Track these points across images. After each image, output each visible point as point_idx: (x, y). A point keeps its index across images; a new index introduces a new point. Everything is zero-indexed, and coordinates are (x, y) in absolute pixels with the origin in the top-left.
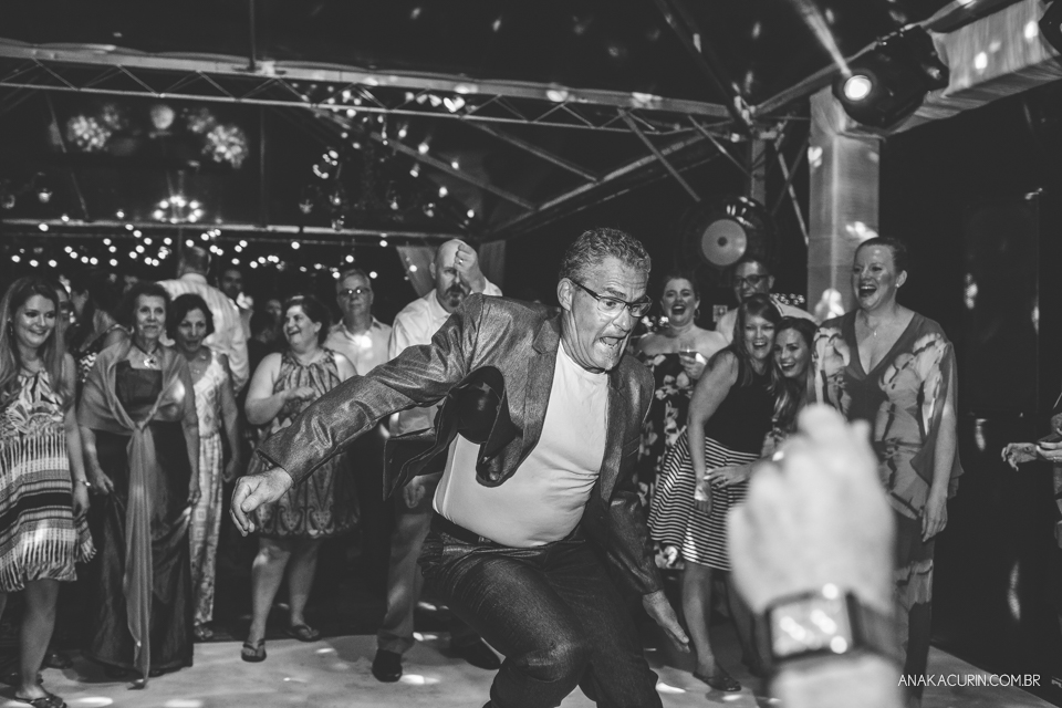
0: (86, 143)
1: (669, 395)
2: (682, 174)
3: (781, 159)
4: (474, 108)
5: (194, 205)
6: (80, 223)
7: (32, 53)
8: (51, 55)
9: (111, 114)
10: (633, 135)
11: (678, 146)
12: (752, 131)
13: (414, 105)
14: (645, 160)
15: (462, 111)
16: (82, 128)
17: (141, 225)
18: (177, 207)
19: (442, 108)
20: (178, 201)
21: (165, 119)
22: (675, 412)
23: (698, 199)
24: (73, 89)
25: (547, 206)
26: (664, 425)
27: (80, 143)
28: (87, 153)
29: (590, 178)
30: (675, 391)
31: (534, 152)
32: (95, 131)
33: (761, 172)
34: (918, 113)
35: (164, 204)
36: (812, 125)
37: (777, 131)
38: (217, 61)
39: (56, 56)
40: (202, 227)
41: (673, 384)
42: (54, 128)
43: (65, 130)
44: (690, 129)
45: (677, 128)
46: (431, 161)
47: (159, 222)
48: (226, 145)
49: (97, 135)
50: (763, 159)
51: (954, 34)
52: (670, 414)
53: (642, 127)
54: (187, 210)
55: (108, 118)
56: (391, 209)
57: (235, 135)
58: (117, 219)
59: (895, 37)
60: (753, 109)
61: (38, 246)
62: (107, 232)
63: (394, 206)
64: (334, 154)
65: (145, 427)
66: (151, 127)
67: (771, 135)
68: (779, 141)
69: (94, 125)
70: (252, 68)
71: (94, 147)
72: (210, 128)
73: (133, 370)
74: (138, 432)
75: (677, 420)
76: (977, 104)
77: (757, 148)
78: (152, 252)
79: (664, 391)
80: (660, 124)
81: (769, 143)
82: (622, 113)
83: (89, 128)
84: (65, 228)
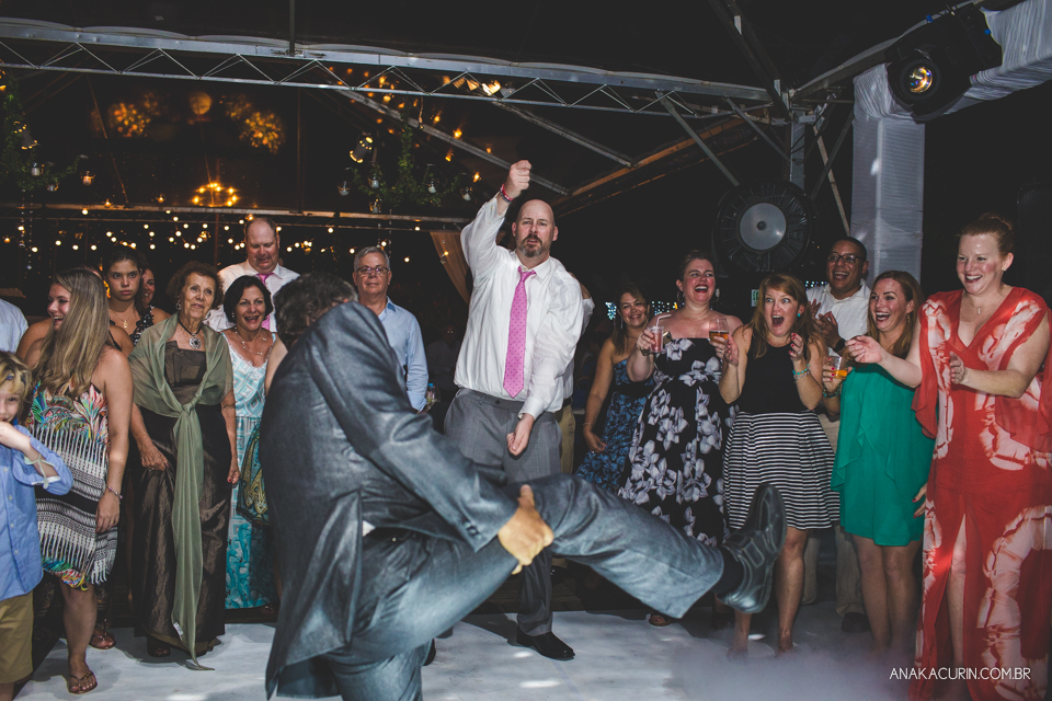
0: (127, 129)
1: (698, 381)
2: (720, 158)
3: (820, 142)
4: (511, 91)
5: (231, 191)
6: (121, 208)
7: (75, 36)
8: (93, 39)
9: (151, 101)
10: (672, 118)
11: (716, 131)
12: (791, 115)
13: (450, 89)
14: (681, 145)
15: (498, 94)
16: (122, 114)
17: (179, 210)
18: (215, 192)
19: (479, 91)
20: (216, 187)
21: (204, 105)
22: (705, 397)
23: (736, 184)
24: (116, 72)
25: (580, 191)
26: (694, 412)
27: (120, 129)
28: (128, 138)
29: (624, 163)
30: (704, 376)
31: (568, 136)
32: (135, 117)
33: (801, 155)
34: (967, 94)
35: (202, 190)
36: (855, 107)
37: (817, 114)
38: (257, 44)
39: (98, 40)
40: (239, 211)
41: (702, 370)
42: (96, 115)
43: (106, 116)
44: (729, 112)
45: (715, 111)
46: (464, 146)
47: (197, 206)
48: (263, 131)
49: (137, 121)
50: (802, 143)
51: (1008, 12)
52: (701, 401)
53: (680, 110)
54: (224, 196)
55: (147, 105)
56: (428, 192)
57: (272, 121)
58: (157, 203)
59: (946, 14)
60: (792, 92)
61: (79, 232)
62: (147, 216)
63: (432, 189)
64: (369, 140)
65: (191, 409)
66: (189, 112)
67: (810, 118)
68: (819, 125)
69: (134, 112)
70: (292, 51)
71: (134, 133)
72: (248, 115)
73: (180, 350)
74: (185, 414)
75: (708, 407)
76: (1031, 83)
77: (796, 132)
78: (191, 236)
79: (692, 376)
80: (698, 107)
81: (809, 127)
82: (660, 97)
83: (129, 115)
84: (106, 213)
